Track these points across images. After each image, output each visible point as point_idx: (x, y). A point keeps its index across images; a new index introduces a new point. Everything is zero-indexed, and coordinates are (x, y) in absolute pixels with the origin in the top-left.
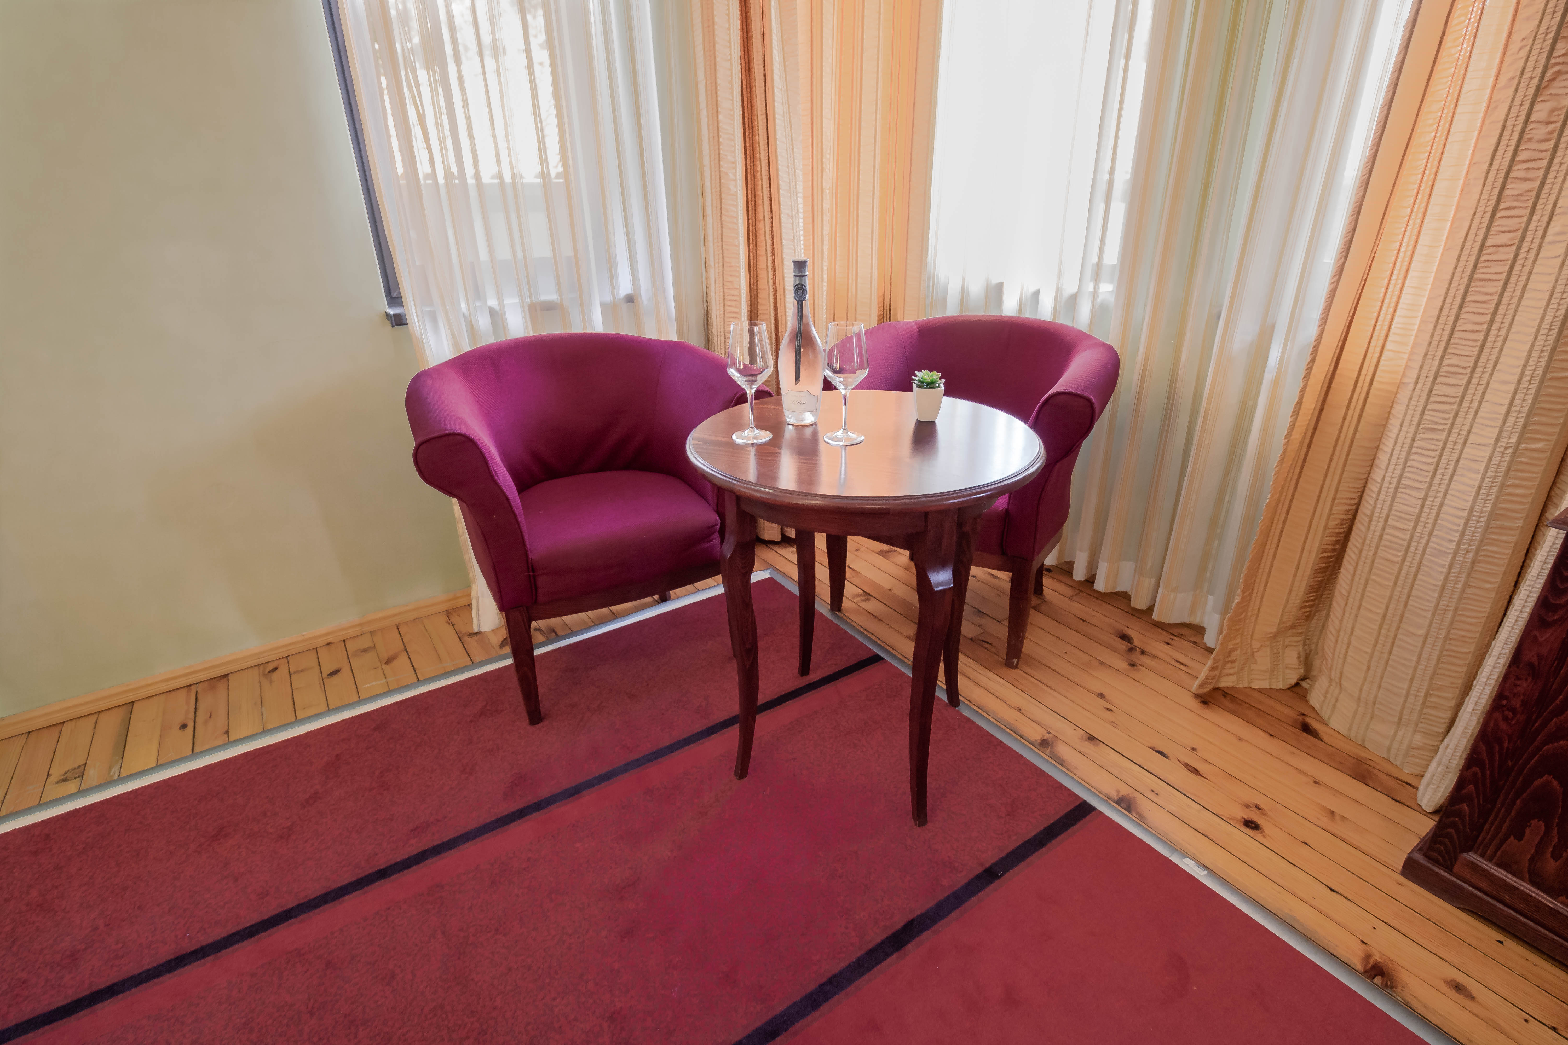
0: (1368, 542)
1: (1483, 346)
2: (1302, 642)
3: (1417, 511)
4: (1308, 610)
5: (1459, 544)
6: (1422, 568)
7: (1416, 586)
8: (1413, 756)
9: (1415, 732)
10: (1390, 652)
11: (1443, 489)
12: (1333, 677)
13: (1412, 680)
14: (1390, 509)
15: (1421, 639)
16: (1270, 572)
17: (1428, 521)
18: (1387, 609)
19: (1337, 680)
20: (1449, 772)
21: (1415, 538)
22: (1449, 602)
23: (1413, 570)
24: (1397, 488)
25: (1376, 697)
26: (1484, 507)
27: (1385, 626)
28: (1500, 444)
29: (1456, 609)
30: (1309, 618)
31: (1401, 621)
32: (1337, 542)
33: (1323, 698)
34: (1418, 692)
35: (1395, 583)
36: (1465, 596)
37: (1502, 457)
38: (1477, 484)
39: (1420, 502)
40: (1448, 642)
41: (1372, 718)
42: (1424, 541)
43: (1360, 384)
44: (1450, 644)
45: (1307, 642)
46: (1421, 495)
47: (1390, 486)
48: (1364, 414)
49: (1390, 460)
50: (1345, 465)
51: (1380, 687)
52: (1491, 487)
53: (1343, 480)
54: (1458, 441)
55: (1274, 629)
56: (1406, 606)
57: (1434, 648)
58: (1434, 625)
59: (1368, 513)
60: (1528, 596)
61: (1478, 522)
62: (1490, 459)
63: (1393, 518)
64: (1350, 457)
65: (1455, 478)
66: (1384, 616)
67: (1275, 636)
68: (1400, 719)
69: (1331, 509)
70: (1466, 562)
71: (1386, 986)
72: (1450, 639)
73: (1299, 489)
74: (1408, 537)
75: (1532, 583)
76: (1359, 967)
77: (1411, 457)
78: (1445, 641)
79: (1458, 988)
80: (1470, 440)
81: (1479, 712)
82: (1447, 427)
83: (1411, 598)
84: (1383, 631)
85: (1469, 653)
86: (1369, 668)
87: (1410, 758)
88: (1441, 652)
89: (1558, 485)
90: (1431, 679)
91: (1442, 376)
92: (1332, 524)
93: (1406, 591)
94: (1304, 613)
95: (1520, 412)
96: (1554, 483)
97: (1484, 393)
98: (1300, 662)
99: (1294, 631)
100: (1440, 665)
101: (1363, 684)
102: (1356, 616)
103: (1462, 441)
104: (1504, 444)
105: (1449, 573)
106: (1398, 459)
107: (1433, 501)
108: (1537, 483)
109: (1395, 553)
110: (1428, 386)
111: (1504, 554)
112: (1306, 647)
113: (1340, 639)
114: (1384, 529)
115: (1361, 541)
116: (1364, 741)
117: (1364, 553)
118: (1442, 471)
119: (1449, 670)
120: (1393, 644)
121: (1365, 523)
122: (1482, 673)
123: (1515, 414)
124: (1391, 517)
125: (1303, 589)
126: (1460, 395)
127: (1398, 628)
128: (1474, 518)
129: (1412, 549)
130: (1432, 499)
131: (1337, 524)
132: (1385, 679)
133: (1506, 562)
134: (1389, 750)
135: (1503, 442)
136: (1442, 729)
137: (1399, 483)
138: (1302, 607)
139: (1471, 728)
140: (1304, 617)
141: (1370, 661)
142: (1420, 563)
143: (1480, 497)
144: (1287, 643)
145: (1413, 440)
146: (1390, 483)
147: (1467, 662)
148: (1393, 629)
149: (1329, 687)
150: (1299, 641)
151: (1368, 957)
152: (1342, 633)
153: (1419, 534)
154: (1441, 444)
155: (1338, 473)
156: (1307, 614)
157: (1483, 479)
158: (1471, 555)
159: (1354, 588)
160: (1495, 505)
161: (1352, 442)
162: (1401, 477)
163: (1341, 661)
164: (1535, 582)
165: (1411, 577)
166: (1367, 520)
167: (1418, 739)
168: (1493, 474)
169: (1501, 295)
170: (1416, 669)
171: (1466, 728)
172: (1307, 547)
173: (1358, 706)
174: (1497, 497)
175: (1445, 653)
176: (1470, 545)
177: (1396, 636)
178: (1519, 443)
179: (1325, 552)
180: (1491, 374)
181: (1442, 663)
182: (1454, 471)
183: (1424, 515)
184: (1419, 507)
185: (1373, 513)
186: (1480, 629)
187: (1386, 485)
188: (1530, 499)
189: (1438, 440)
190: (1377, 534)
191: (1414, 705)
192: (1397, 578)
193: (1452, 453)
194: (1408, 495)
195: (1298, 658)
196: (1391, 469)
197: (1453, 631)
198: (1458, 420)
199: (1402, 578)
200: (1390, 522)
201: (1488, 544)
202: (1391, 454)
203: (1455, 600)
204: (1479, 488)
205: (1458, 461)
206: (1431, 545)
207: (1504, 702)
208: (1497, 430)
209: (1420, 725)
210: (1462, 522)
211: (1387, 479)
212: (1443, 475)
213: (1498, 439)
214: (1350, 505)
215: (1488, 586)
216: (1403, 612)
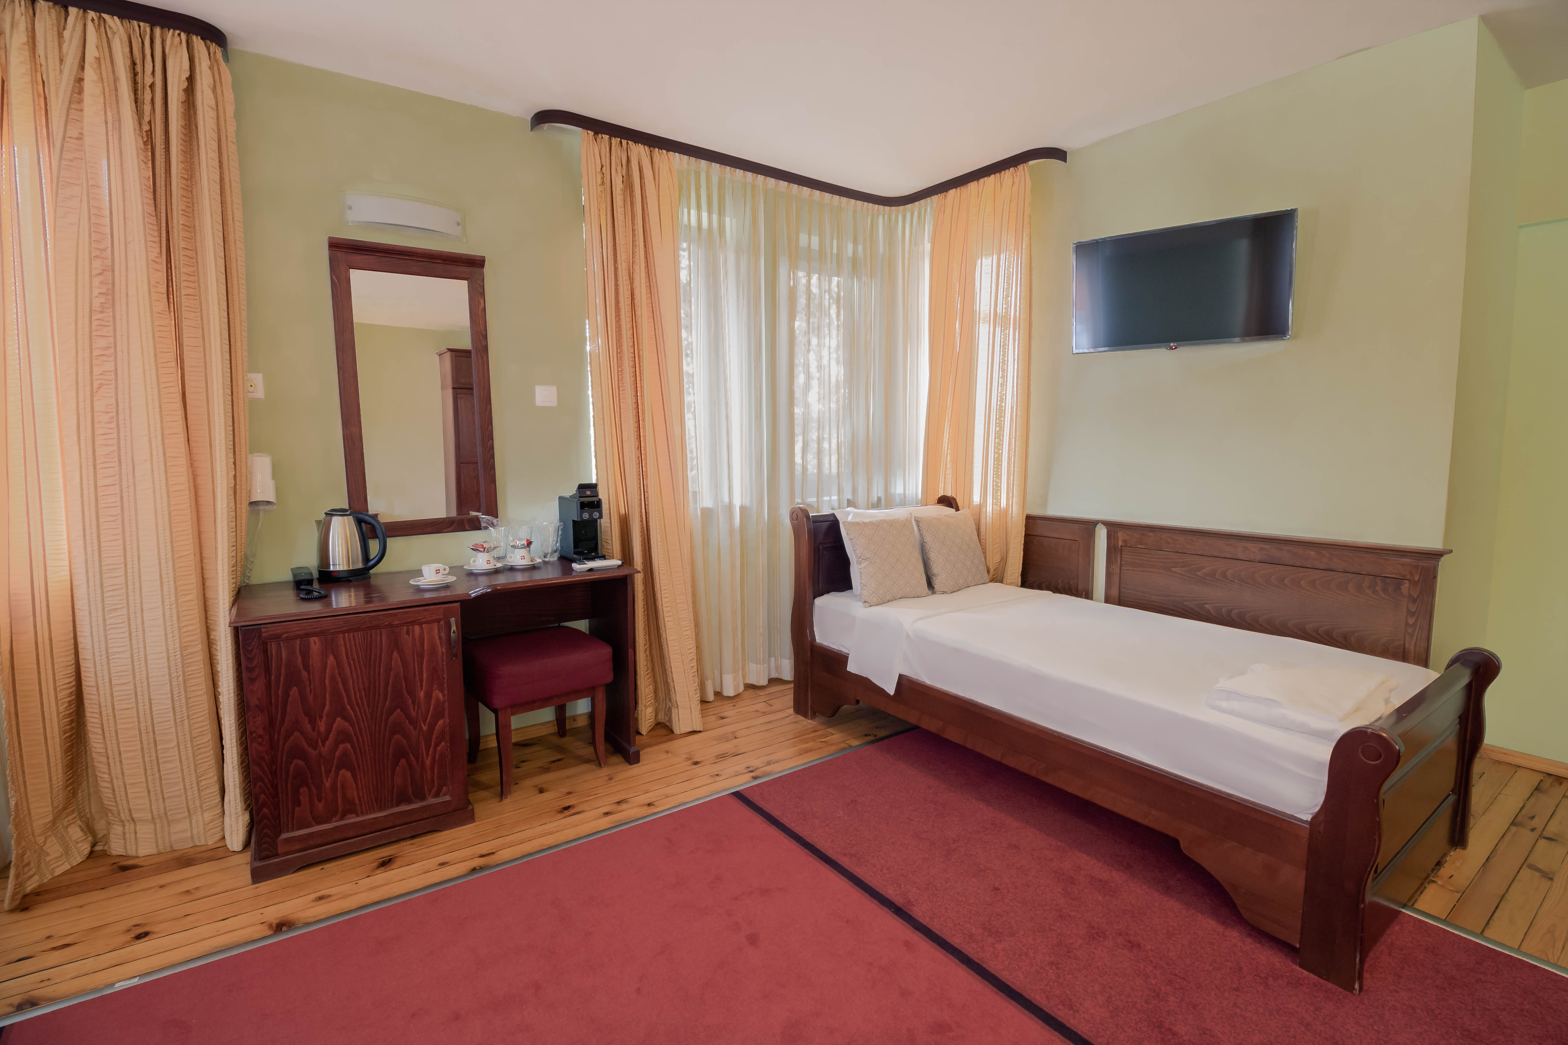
0: (103, 704)
1: (125, 548)
2: (78, 818)
3: (130, 666)
4: (71, 787)
5: (170, 675)
6: (153, 702)
7: (154, 716)
8: (210, 829)
9: (203, 812)
10: (159, 771)
11: (141, 645)
12: (123, 818)
13: (183, 779)
14: (110, 674)
15: (176, 748)
16: (23, 772)
17: (142, 670)
18: (142, 743)
19: (129, 818)
20: (239, 816)
21: (138, 685)
22: (182, 714)
23: (147, 706)
24: (108, 657)
25: (165, 808)
26: (174, 645)
27: (146, 755)
28: (166, 604)
29: (188, 717)
30: (74, 794)
31: (156, 745)
32: (72, 721)
33: (123, 841)
34: (191, 784)
35: (139, 722)
36: (190, 705)
37: (171, 611)
38: (163, 633)
39: (129, 660)
40: (194, 740)
41: (169, 826)
42: (145, 684)
43: (37, 597)
44: (195, 741)
45: (82, 814)
46: (128, 655)
47: (102, 658)
48: (51, 616)
49: (92, 640)
50: (53, 659)
51: (164, 799)
52: (173, 632)
53: (56, 672)
54: (136, 611)
55: (50, 818)
56: (154, 733)
57: (187, 749)
58: (180, 735)
59: (93, 684)
60: (228, 683)
61: (175, 656)
62: (164, 615)
63: (115, 678)
64: (54, 652)
65: (146, 635)
66: (142, 749)
67: (54, 822)
68: (189, 811)
69: (56, 697)
70: (180, 684)
71: (290, 927)
72: (194, 738)
73: (18, 693)
74: (132, 687)
75: (226, 675)
76: (271, 933)
77: (109, 632)
78: (192, 741)
79: (321, 898)
80: (144, 608)
81: (236, 767)
82: (125, 605)
83: (155, 726)
84: (147, 760)
85: (209, 741)
86: (149, 791)
87: (209, 832)
88: (193, 749)
89: (209, 618)
90: (196, 771)
91: (106, 573)
92: (61, 708)
93: (149, 723)
94: (70, 790)
95: (169, 581)
96: (206, 618)
97: (140, 576)
98: (85, 832)
99: (67, 811)
100: (197, 758)
101: (151, 806)
102: (121, 761)
103: (139, 610)
104: (168, 603)
105: (172, 696)
106: (99, 637)
107: (139, 656)
108: (198, 620)
109: (128, 701)
110: (98, 582)
111: (199, 669)
112: (83, 819)
113: (116, 786)
114: (111, 689)
115: (97, 707)
116: (171, 846)
117: (104, 713)
118: (135, 633)
119: (203, 759)
120: (158, 764)
121: (94, 693)
122: (226, 743)
123: (166, 583)
124: (113, 679)
125: (60, 771)
126: (124, 582)
127: (156, 751)
128: (171, 655)
129: (139, 693)
130: (137, 655)
131: (66, 707)
132: (165, 792)
133: (203, 673)
134: (192, 837)
135: (167, 603)
136: (218, 799)
137: (107, 653)
138: (67, 787)
139: (238, 779)
140: (71, 795)
141: (147, 786)
142: (150, 699)
143: (169, 640)
144: (66, 824)
145: (104, 620)
146: (101, 656)
147: (211, 747)
148: (154, 754)
149: (124, 829)
150: (75, 817)
151: (270, 926)
152: (115, 781)
153: (139, 681)
154: (126, 617)
155: (49, 666)
156: (72, 791)
157: (165, 629)
158: (181, 678)
159: (108, 742)
160: (180, 641)
161: (51, 640)
162: (107, 648)
163: (125, 802)
164: (228, 674)
165: (148, 712)
166: (95, 689)
167: (208, 816)
168: (170, 623)
169: (123, 515)
170: (182, 770)
171: (234, 782)
172: (49, 735)
173: (155, 824)
174: (180, 637)
175: (195, 748)
176: (177, 672)
177: (157, 757)
178: (177, 600)
179: (65, 733)
180: (139, 564)
181: (197, 756)
182: (144, 631)
183: (136, 667)
184: (130, 663)
185: (97, 682)
186: (208, 722)
187: (97, 659)
188: (199, 631)
189: (122, 615)
190: (108, 695)
191: (193, 795)
192: (138, 717)
193: (136, 620)
194: (119, 658)
195: (82, 830)
196: (96, 646)
197: (193, 732)
198: (130, 598)
199: (141, 716)
200: (114, 682)
201: (188, 667)
202: (92, 636)
203: (185, 711)
204: (166, 635)
205: (143, 623)
206: (151, 684)
207: (254, 735)
208: (160, 596)
209: (204, 806)
210: (166, 660)
211: (97, 654)
212: (137, 636)
213: (163, 602)
214: (70, 688)
215: (200, 693)
216: (155, 738)
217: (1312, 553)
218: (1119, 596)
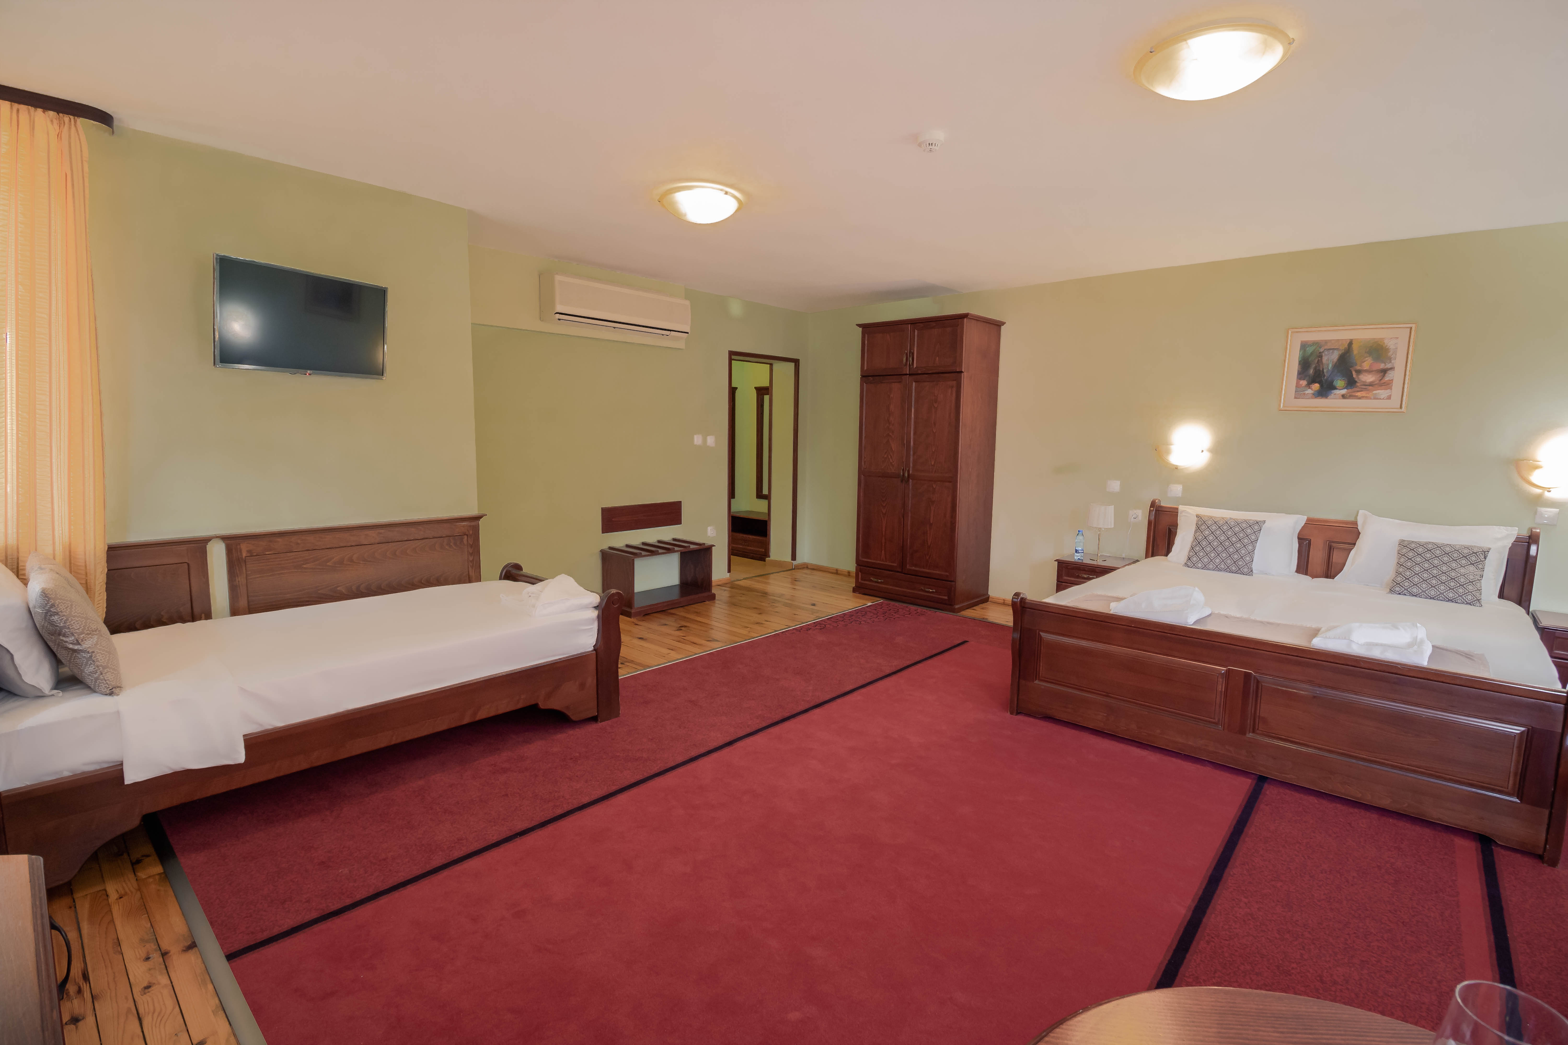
217: (413, 529)
218: (249, 605)
